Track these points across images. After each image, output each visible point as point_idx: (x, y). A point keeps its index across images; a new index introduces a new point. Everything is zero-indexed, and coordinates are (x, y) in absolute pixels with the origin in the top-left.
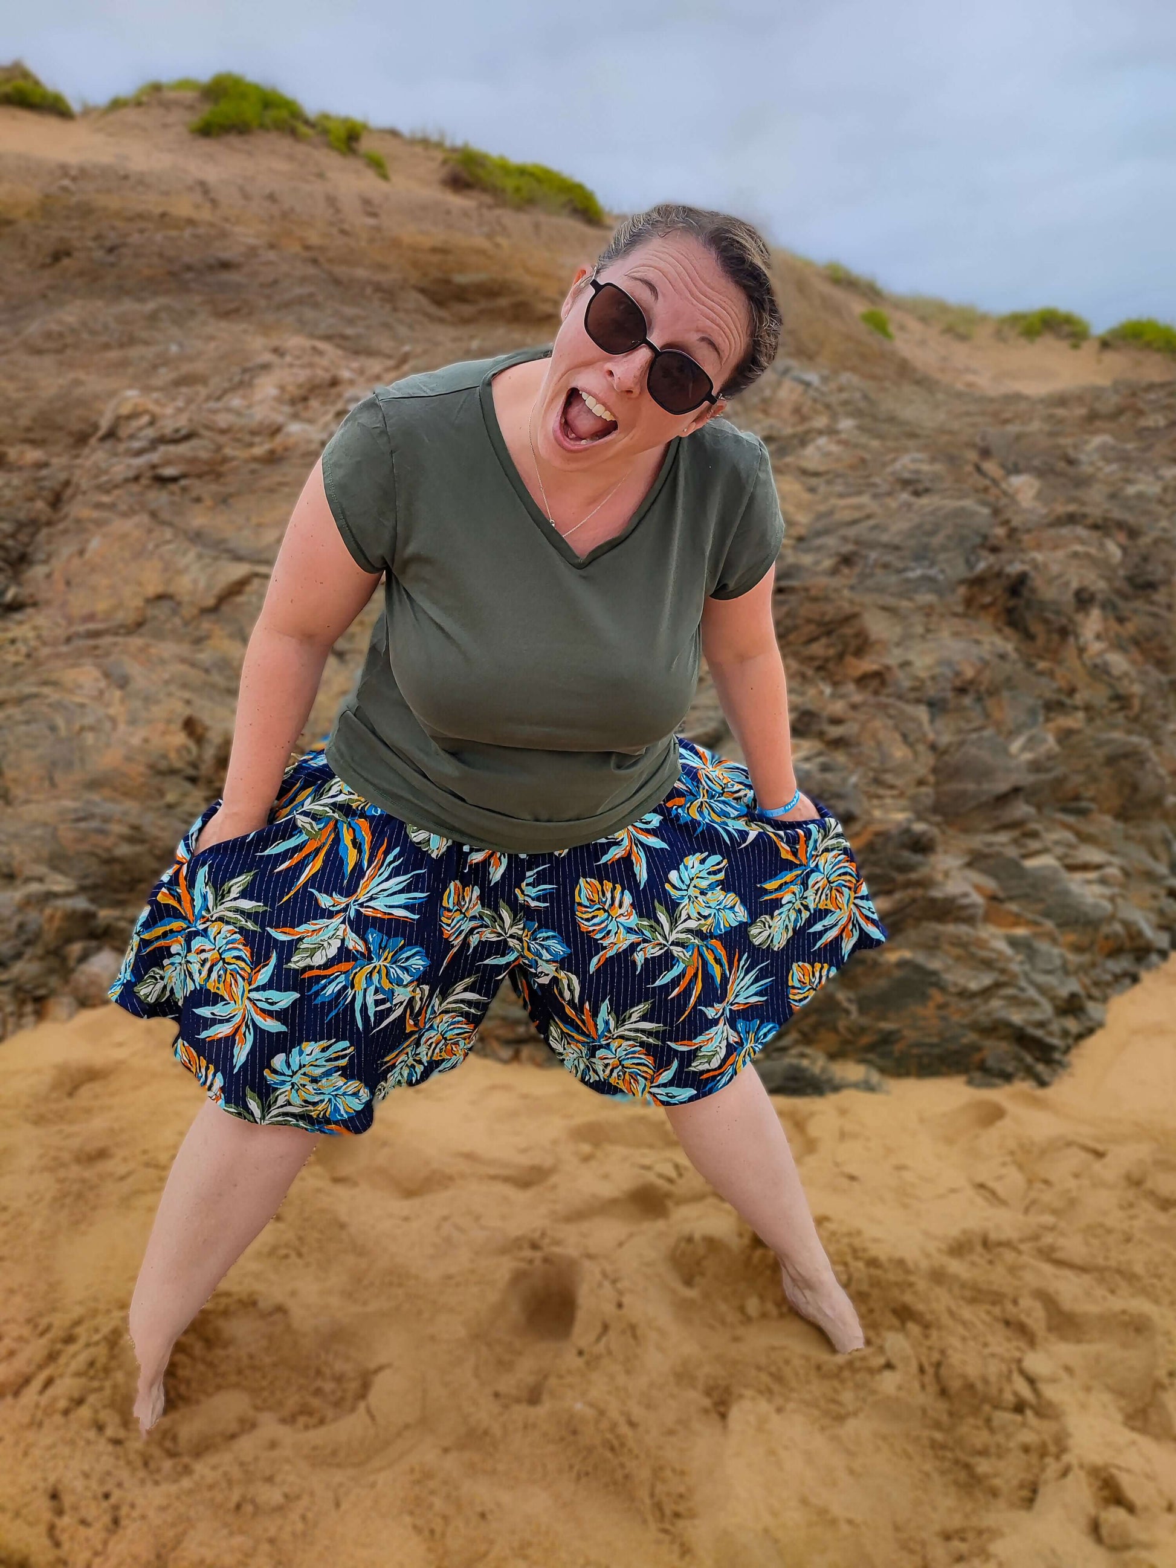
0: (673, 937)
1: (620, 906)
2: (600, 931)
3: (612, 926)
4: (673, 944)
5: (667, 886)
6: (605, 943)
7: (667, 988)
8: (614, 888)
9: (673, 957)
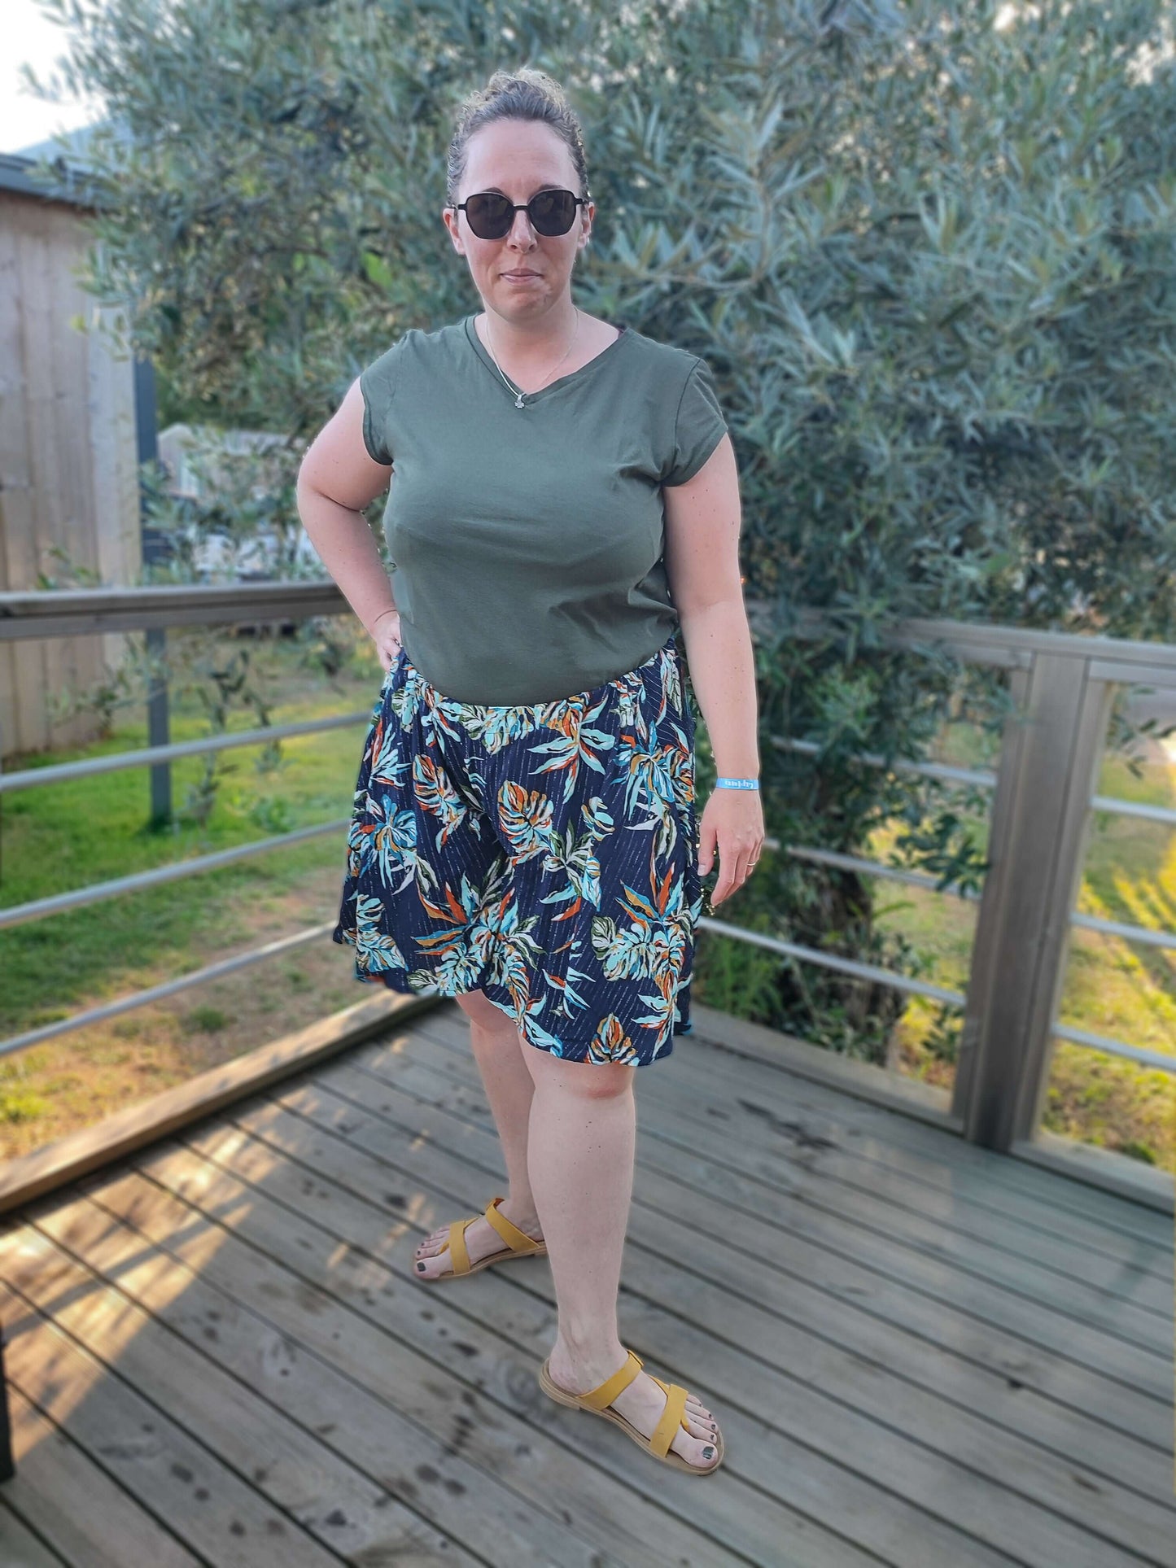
0: (572, 858)
1: (541, 815)
2: (517, 837)
3: (528, 836)
4: (570, 865)
5: (584, 809)
6: (518, 850)
7: (552, 909)
8: (540, 798)
9: (567, 879)
